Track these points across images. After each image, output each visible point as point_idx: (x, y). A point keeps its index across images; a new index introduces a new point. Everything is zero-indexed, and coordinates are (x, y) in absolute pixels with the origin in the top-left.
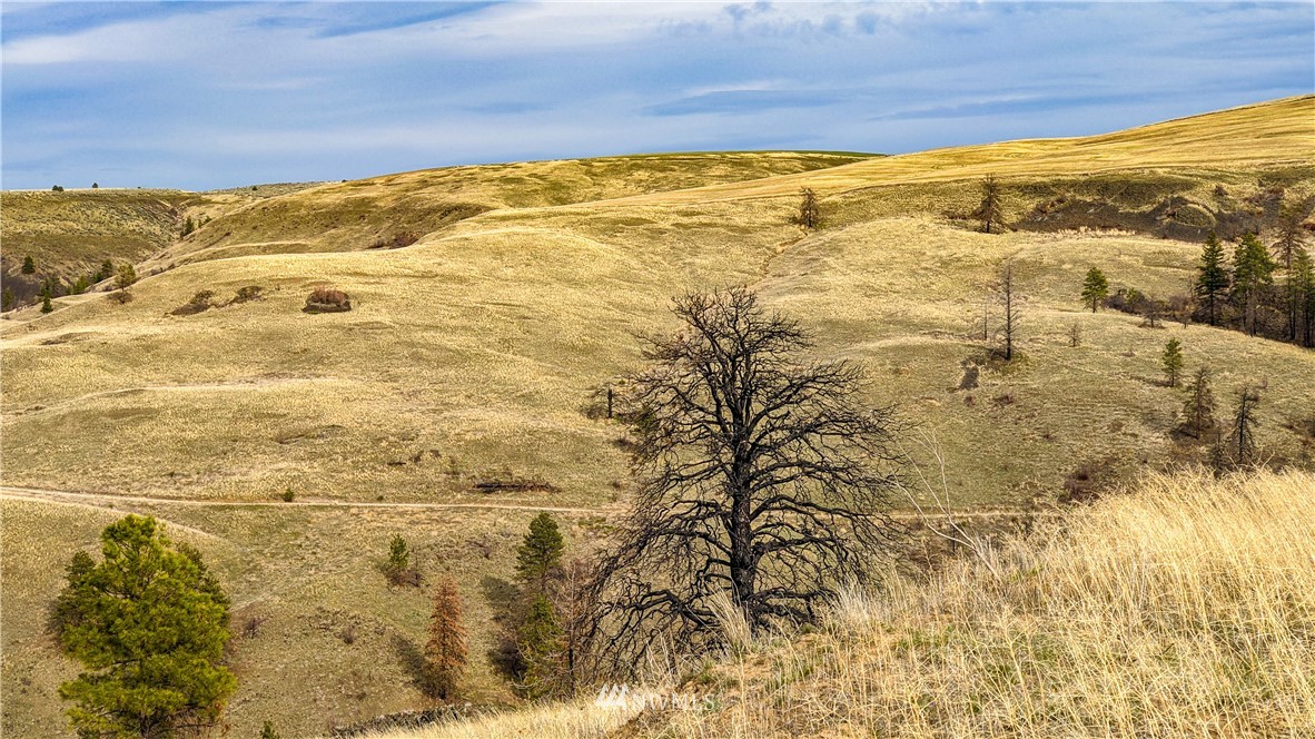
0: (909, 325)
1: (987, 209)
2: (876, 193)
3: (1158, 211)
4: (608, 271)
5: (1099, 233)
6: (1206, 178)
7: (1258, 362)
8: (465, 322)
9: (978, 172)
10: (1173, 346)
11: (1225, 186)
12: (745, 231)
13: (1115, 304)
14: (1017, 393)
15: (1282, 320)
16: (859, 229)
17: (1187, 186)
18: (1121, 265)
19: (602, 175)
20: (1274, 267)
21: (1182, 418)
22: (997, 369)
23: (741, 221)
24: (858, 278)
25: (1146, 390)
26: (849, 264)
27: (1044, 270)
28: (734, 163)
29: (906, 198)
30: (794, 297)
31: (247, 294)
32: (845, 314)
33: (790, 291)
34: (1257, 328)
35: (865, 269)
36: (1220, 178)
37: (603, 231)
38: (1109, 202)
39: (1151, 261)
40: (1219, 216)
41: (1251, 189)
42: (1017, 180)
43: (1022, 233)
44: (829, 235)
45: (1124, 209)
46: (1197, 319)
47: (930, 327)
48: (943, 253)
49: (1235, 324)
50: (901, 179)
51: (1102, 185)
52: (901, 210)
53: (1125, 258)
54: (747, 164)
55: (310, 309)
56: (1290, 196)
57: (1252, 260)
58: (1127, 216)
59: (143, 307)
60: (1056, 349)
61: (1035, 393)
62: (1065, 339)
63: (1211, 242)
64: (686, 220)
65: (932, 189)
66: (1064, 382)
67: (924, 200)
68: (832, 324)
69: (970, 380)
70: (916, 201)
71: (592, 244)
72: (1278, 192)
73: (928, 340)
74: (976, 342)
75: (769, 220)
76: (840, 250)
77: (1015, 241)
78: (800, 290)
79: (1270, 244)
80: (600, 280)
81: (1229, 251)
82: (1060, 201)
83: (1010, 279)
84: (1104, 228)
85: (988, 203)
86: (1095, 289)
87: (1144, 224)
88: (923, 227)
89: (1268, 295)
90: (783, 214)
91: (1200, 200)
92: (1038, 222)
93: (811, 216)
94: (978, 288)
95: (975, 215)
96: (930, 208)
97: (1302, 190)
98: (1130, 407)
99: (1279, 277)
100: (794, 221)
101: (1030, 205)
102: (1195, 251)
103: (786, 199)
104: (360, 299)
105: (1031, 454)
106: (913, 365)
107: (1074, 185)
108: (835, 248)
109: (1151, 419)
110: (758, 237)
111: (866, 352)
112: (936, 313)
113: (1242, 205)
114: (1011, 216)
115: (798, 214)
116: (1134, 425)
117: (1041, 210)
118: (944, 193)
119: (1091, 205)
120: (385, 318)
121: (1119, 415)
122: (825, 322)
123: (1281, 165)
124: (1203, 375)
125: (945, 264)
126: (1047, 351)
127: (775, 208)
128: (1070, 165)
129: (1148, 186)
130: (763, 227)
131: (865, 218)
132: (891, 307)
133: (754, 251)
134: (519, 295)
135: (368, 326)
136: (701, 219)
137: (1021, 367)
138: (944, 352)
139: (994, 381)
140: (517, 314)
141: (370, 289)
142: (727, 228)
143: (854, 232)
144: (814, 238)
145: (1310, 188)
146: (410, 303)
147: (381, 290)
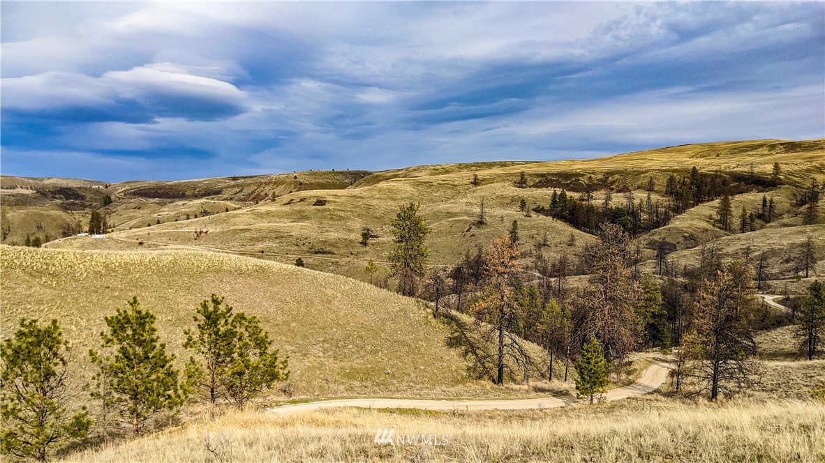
1: (522, 181)
3: (571, 183)
4: (406, 196)
6: (588, 173)
8: (352, 209)
11: (592, 176)
12: (456, 186)
14: (477, 234)
17: (582, 175)
22: (477, 227)
23: (456, 183)
26: (472, 196)
31: (302, 200)
36: (593, 173)
37: (417, 185)
38: (560, 180)
40: (587, 185)
41: (600, 176)
43: (528, 188)
44: (479, 187)
45: (563, 182)
47: (472, 215)
48: (501, 193)
51: (559, 175)
52: (502, 181)
55: (315, 205)
56: (610, 179)
58: (563, 184)
59: (277, 203)
60: (496, 222)
61: (482, 234)
62: (501, 219)
64: (443, 182)
66: (490, 231)
67: (511, 178)
68: (448, 213)
69: (469, 230)
71: (409, 188)
72: (608, 178)
73: (466, 218)
74: (477, 219)
75: (465, 183)
77: (524, 191)
78: (453, 203)
80: (402, 199)
82: (547, 179)
87: (566, 186)
88: (505, 186)
90: (469, 181)
91: (584, 180)
92: (538, 185)
93: (476, 182)
94: (502, 204)
96: (510, 180)
97: (614, 178)
100: (472, 183)
101: (538, 180)
103: (470, 177)
104: (329, 202)
106: (457, 225)
107: (553, 175)
110: (458, 188)
111: (450, 221)
113: (596, 182)
114: (530, 184)
117: (540, 182)
119: (555, 180)
120: (331, 208)
123: (613, 170)
125: (498, 197)
126: (494, 223)
129: (572, 175)
130: (462, 185)
131: (492, 183)
133: (453, 192)
134: (374, 202)
135: (326, 210)
136: (447, 182)
137: (484, 226)
138: (466, 222)
139: (474, 230)
140: (369, 208)
141: (334, 200)
142: (451, 185)
143: (483, 187)
144: (473, 188)
145: (617, 176)
146: (342, 203)
147: (337, 200)
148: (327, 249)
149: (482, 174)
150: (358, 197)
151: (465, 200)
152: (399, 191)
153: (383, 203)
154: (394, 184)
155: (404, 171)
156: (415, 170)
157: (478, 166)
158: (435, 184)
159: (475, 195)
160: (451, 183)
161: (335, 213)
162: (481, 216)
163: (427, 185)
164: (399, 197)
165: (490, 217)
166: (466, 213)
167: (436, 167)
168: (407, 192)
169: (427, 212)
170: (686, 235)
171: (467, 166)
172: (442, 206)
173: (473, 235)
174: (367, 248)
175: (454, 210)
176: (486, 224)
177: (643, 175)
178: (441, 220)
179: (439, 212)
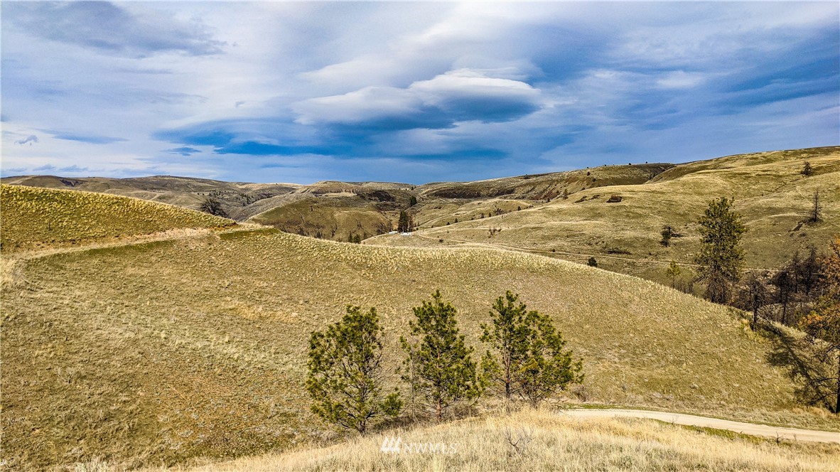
4: (716, 190)
8: (651, 206)
12: (781, 176)
14: (809, 233)
16: (821, 176)
19: (789, 155)
22: (809, 225)
23: (781, 173)
24: (800, 193)
26: (802, 188)
31: (596, 197)
35: (806, 190)
37: (729, 177)
44: (811, 178)
47: (801, 210)
55: (609, 202)
59: (569, 201)
61: (815, 233)
64: (763, 173)
68: (770, 209)
69: (797, 228)
71: (719, 181)
74: (808, 215)
75: (792, 173)
80: (711, 193)
90: (798, 170)
93: (807, 171)
100: (802, 173)
103: (799, 166)
104: (625, 198)
106: (782, 222)
108: (805, 183)
110: (784, 179)
111: (771, 218)
115: (804, 170)
120: (627, 205)
126: (833, 219)
130: (789, 175)
133: (778, 184)
134: (678, 198)
135: (621, 206)
136: (768, 173)
137: (819, 224)
138: (794, 219)
139: (805, 229)
140: (670, 204)
141: (631, 196)
142: (775, 176)
143: (817, 177)
144: (803, 178)
146: (639, 200)
147: (635, 196)
148: (623, 249)
149: (815, 162)
150: (659, 192)
151: (792, 193)
152: (707, 184)
153: (688, 199)
154: (701, 176)
155: (713, 162)
156: (727, 160)
157: (811, 153)
158: (753, 175)
159: (806, 186)
160: (774, 173)
161: (632, 210)
162: (815, 211)
163: (743, 176)
164: (707, 191)
165: (828, 212)
166: (794, 208)
167: (755, 156)
168: (717, 185)
169: (743, 208)
171: (796, 153)
172: (762, 201)
173: (804, 235)
174: (668, 249)
175: (779, 205)
176: (821, 221)
178: (761, 217)
179: (758, 208)
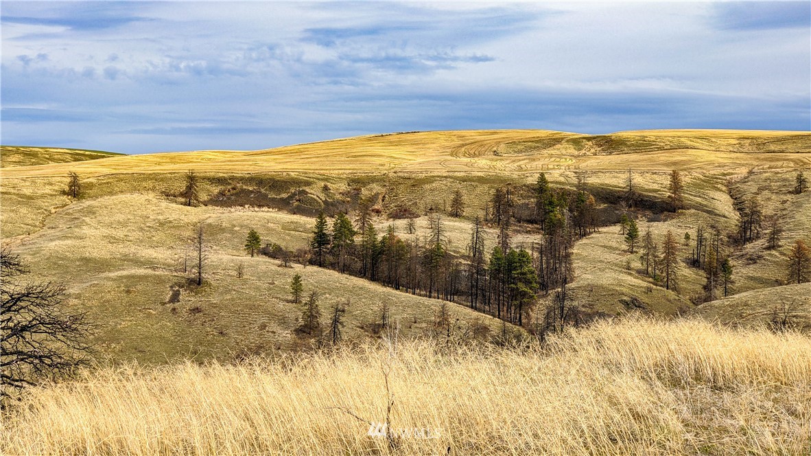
0: (137, 262)
1: (189, 190)
2: (119, 178)
3: (291, 197)
5: (256, 209)
6: (319, 179)
7: (345, 289)
9: (184, 168)
10: (297, 279)
11: (329, 185)
12: (30, 198)
13: (265, 252)
14: (204, 306)
15: (359, 265)
16: (106, 200)
17: (308, 184)
18: (269, 229)
20: (355, 233)
21: (301, 322)
22: (192, 291)
23: (28, 192)
24: (106, 231)
25: (281, 305)
26: (99, 222)
27: (223, 230)
28: (26, 154)
29: (138, 182)
30: (61, 242)
32: (95, 254)
33: (59, 238)
34: (346, 269)
35: (110, 225)
36: (326, 180)
38: (263, 191)
39: (286, 227)
40: (325, 202)
41: (343, 187)
42: (208, 174)
43: (210, 207)
44: (86, 203)
45: (272, 195)
46: (312, 263)
48: (161, 217)
49: (333, 266)
50: (135, 170)
51: (259, 181)
52: (134, 189)
53: (271, 225)
54: (34, 155)
56: (365, 193)
57: (344, 229)
58: (273, 199)
60: (229, 279)
61: (214, 306)
62: (234, 273)
63: (320, 217)
65: (155, 177)
66: (233, 299)
67: (150, 184)
68: (86, 260)
69: (175, 298)
70: (144, 184)
72: (359, 190)
73: (150, 272)
74: (179, 274)
75: (47, 191)
76: (94, 213)
77: (206, 212)
78: (67, 238)
79: (353, 220)
81: (330, 223)
82: (234, 189)
83: (202, 235)
84: (260, 206)
85: (189, 188)
86: (253, 243)
87: (283, 205)
88: (148, 200)
89: (351, 249)
90: (56, 188)
91: (315, 192)
92: (220, 201)
93: (75, 190)
94: (182, 240)
95: (182, 195)
96: (153, 189)
97: (371, 190)
98: (272, 316)
99: (358, 239)
100: (64, 193)
101: (216, 190)
102: (311, 222)
103: (59, 179)
105: (211, 344)
106: (139, 287)
107: (242, 179)
108: (91, 212)
109: (283, 322)
110: (39, 202)
111: (108, 279)
112: (155, 255)
113: (338, 197)
114: (204, 197)
115: (67, 189)
116: (273, 326)
117: (222, 194)
118: (162, 180)
119: (252, 192)
121: (265, 320)
122: (82, 259)
123: (360, 174)
124: (313, 296)
125: (162, 224)
126: (222, 280)
127: (51, 184)
128: (240, 167)
129: (286, 182)
130: (43, 196)
131: (111, 193)
132: (126, 250)
133: (36, 211)
137: (208, 290)
139: (190, 298)
142: (17, 195)
144: (76, 204)
145: (376, 188)
151: (92, 231)
159: (103, 219)
170: (625, 298)
173: (197, 311)
176: (211, 284)
177: (427, 186)
179: (62, 259)
